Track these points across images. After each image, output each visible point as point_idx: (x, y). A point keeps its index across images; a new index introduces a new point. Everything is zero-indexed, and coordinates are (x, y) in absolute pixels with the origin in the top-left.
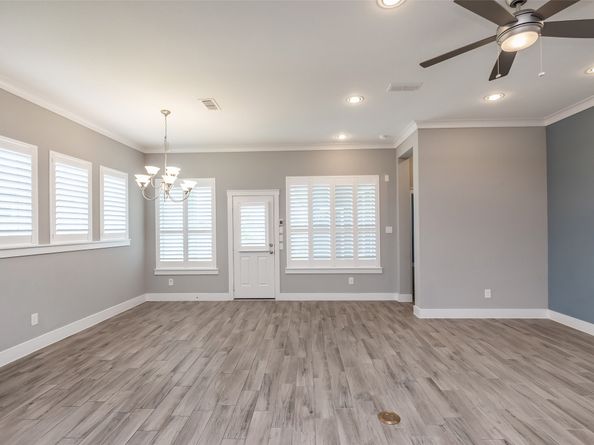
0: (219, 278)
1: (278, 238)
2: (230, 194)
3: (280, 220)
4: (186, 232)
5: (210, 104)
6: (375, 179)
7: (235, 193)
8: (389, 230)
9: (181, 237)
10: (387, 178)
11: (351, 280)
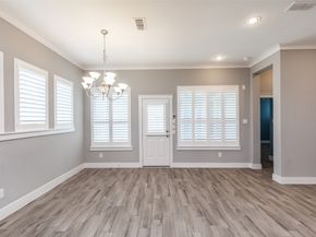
0: (133, 153)
1: (172, 127)
2: (140, 97)
3: (173, 115)
4: (111, 122)
5: (140, 24)
6: (236, 88)
7: (144, 96)
8: (245, 121)
9: (108, 125)
10: (244, 87)
11: (220, 154)
